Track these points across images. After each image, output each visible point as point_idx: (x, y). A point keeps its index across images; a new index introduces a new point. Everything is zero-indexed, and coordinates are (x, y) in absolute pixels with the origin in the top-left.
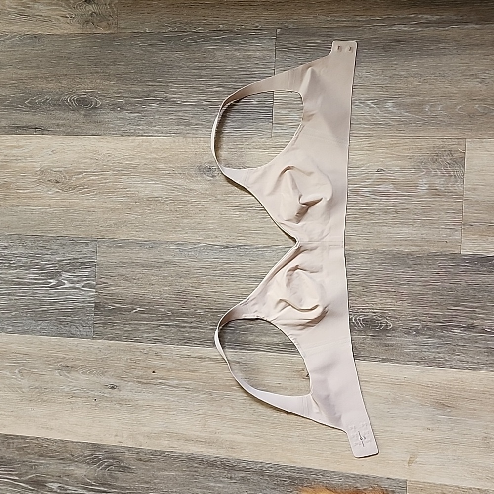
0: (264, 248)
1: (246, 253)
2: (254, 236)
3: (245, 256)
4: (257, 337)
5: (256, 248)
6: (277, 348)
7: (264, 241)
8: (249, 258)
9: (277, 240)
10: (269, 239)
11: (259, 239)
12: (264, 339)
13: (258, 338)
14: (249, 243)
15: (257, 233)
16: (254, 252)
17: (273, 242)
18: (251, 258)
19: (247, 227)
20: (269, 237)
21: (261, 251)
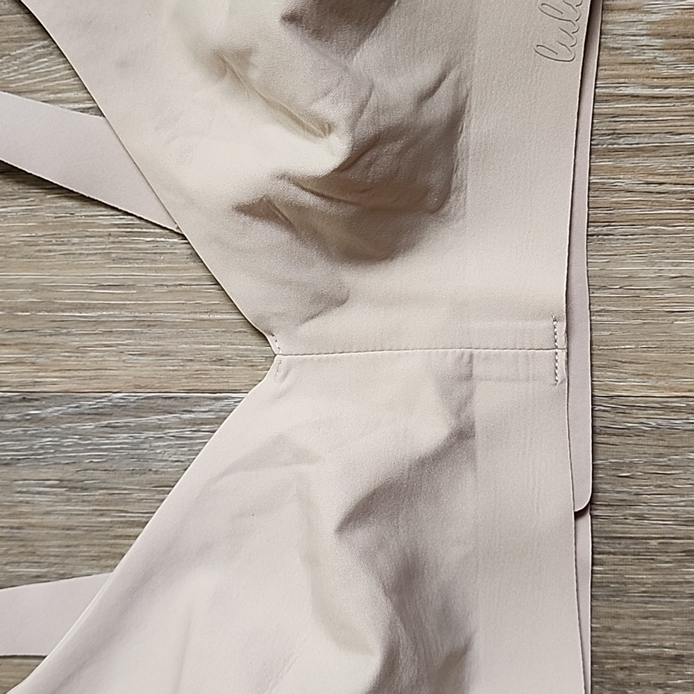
0: (140, 408)
1: (37, 443)
2: (75, 342)
3: (33, 458)
5: (97, 414)
7: (144, 369)
8: (53, 474)
11: (112, 361)
14: (52, 382)
15: (97, 323)
16: (84, 436)
17: (197, 375)
18: (69, 473)
19: (34, 287)
20: (169, 345)
21: (127, 428)
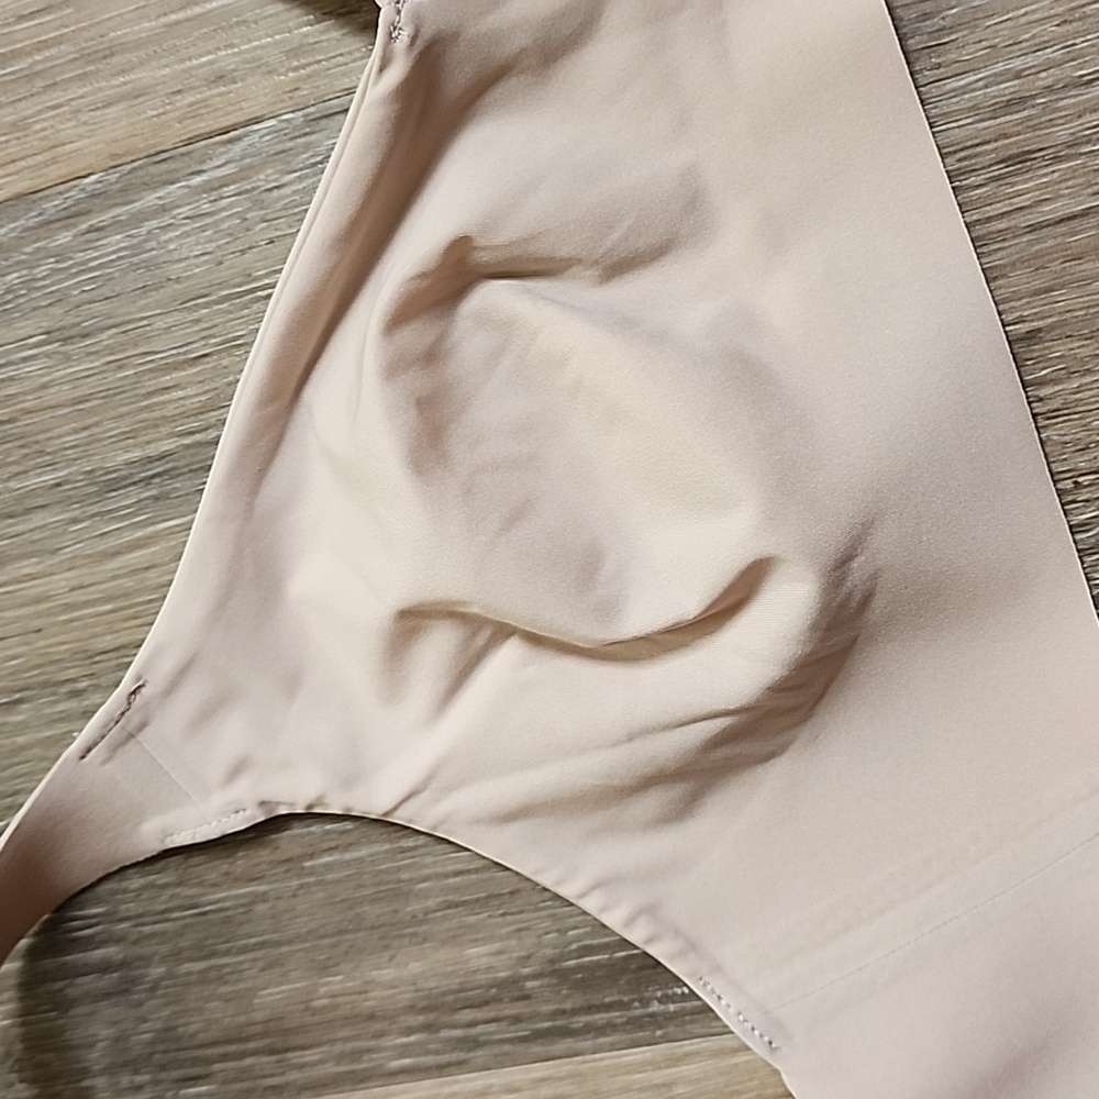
4: (325, 969)
6: (516, 1020)
9: (220, 78)
10: (139, 93)
12: (387, 974)
13: (335, 982)
